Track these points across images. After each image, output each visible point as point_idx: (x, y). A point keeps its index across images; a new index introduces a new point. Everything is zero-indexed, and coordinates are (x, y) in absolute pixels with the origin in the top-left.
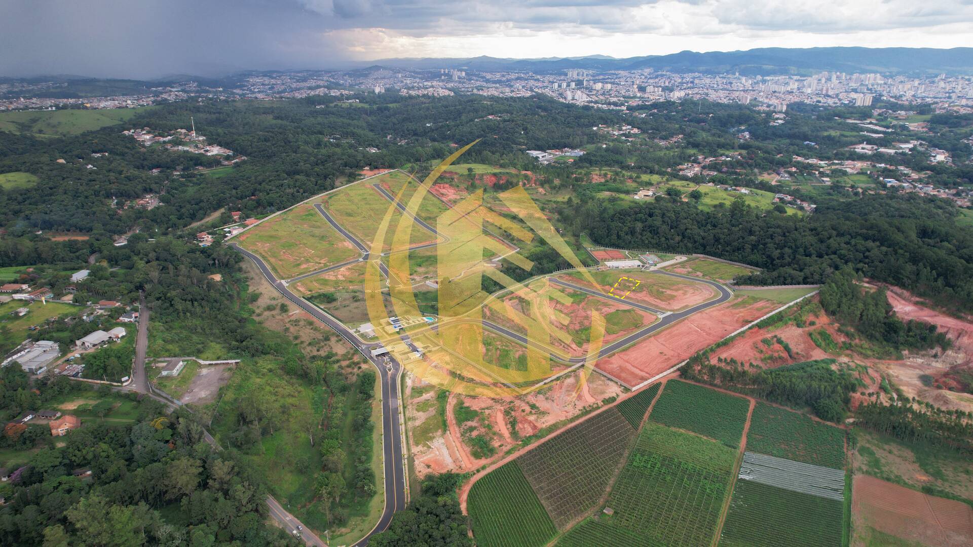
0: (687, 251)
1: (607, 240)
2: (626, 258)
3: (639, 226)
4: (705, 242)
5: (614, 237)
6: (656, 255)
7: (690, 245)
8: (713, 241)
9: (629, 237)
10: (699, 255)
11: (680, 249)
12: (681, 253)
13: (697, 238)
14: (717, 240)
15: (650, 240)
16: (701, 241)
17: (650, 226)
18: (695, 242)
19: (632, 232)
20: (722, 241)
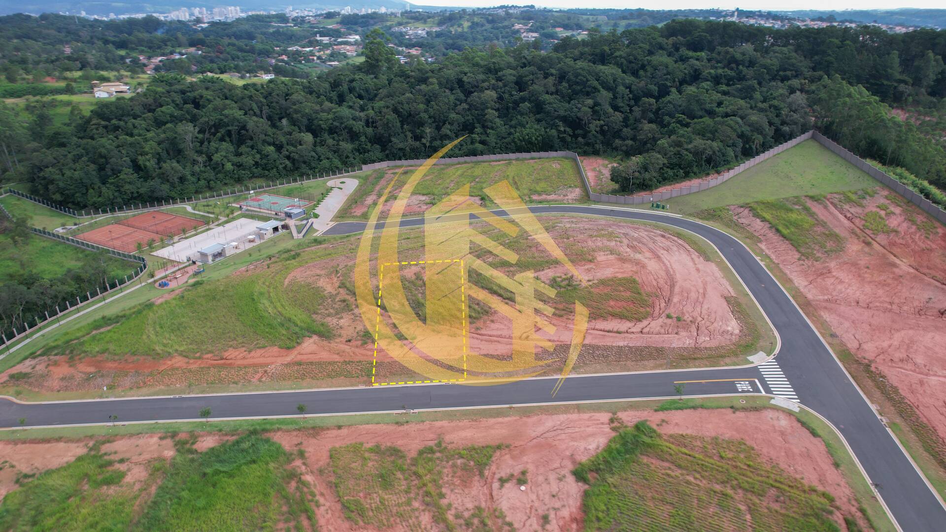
0: (345, 163)
1: (107, 192)
2: (203, 223)
3: (188, 131)
4: (380, 130)
5: (128, 174)
6: (277, 193)
7: (347, 146)
8: (399, 124)
9: (171, 166)
10: (377, 166)
11: (325, 162)
12: (333, 171)
13: (358, 126)
14: (408, 118)
15: (236, 159)
16: (370, 130)
17: (217, 126)
18: (353, 136)
19: (175, 150)
20: (424, 116)
